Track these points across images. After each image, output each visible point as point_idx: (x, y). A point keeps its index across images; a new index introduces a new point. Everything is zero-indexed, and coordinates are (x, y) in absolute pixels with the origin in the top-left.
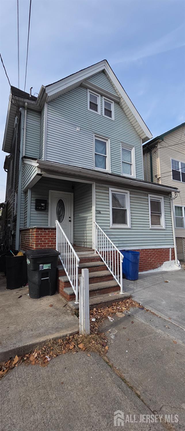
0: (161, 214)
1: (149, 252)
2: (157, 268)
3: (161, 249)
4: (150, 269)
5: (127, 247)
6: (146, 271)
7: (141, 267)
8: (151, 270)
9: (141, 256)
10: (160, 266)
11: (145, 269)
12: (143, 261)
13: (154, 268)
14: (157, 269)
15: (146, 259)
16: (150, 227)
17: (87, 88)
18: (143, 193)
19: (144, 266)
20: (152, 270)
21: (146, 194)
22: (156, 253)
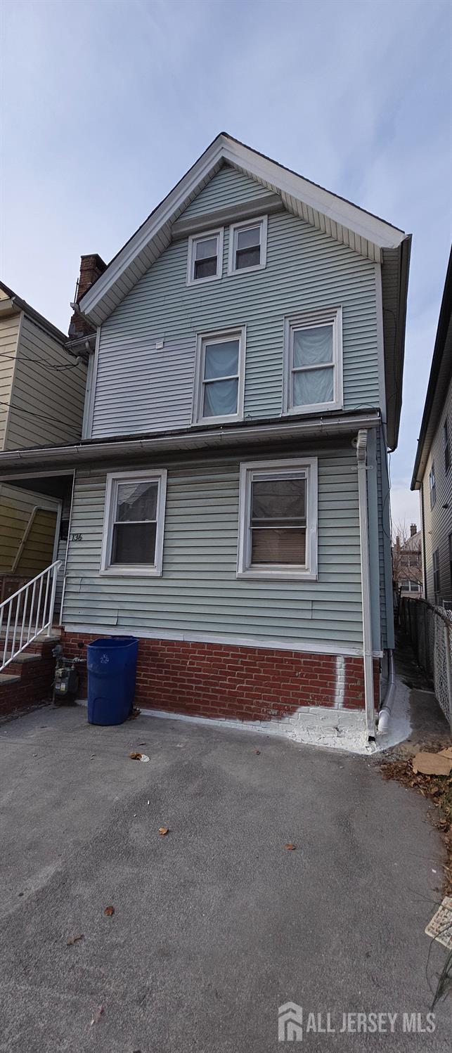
0: (304, 522)
1: (228, 655)
2: (261, 719)
3: (288, 653)
4: (228, 715)
5: (144, 630)
6: (208, 717)
7: (191, 700)
8: (230, 718)
9: (191, 663)
10: (279, 717)
11: (207, 709)
12: (199, 682)
13: (245, 717)
14: (263, 724)
15: (213, 678)
16: (240, 571)
17: (185, 237)
18: (222, 464)
19: (201, 699)
20: (238, 721)
21: (230, 464)
22: (261, 666)
